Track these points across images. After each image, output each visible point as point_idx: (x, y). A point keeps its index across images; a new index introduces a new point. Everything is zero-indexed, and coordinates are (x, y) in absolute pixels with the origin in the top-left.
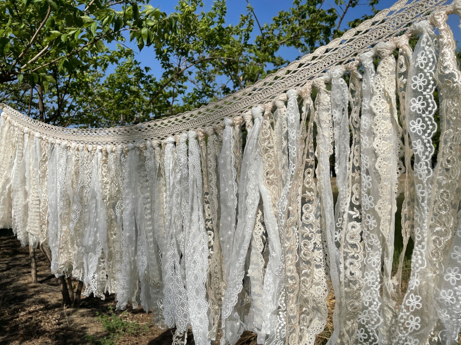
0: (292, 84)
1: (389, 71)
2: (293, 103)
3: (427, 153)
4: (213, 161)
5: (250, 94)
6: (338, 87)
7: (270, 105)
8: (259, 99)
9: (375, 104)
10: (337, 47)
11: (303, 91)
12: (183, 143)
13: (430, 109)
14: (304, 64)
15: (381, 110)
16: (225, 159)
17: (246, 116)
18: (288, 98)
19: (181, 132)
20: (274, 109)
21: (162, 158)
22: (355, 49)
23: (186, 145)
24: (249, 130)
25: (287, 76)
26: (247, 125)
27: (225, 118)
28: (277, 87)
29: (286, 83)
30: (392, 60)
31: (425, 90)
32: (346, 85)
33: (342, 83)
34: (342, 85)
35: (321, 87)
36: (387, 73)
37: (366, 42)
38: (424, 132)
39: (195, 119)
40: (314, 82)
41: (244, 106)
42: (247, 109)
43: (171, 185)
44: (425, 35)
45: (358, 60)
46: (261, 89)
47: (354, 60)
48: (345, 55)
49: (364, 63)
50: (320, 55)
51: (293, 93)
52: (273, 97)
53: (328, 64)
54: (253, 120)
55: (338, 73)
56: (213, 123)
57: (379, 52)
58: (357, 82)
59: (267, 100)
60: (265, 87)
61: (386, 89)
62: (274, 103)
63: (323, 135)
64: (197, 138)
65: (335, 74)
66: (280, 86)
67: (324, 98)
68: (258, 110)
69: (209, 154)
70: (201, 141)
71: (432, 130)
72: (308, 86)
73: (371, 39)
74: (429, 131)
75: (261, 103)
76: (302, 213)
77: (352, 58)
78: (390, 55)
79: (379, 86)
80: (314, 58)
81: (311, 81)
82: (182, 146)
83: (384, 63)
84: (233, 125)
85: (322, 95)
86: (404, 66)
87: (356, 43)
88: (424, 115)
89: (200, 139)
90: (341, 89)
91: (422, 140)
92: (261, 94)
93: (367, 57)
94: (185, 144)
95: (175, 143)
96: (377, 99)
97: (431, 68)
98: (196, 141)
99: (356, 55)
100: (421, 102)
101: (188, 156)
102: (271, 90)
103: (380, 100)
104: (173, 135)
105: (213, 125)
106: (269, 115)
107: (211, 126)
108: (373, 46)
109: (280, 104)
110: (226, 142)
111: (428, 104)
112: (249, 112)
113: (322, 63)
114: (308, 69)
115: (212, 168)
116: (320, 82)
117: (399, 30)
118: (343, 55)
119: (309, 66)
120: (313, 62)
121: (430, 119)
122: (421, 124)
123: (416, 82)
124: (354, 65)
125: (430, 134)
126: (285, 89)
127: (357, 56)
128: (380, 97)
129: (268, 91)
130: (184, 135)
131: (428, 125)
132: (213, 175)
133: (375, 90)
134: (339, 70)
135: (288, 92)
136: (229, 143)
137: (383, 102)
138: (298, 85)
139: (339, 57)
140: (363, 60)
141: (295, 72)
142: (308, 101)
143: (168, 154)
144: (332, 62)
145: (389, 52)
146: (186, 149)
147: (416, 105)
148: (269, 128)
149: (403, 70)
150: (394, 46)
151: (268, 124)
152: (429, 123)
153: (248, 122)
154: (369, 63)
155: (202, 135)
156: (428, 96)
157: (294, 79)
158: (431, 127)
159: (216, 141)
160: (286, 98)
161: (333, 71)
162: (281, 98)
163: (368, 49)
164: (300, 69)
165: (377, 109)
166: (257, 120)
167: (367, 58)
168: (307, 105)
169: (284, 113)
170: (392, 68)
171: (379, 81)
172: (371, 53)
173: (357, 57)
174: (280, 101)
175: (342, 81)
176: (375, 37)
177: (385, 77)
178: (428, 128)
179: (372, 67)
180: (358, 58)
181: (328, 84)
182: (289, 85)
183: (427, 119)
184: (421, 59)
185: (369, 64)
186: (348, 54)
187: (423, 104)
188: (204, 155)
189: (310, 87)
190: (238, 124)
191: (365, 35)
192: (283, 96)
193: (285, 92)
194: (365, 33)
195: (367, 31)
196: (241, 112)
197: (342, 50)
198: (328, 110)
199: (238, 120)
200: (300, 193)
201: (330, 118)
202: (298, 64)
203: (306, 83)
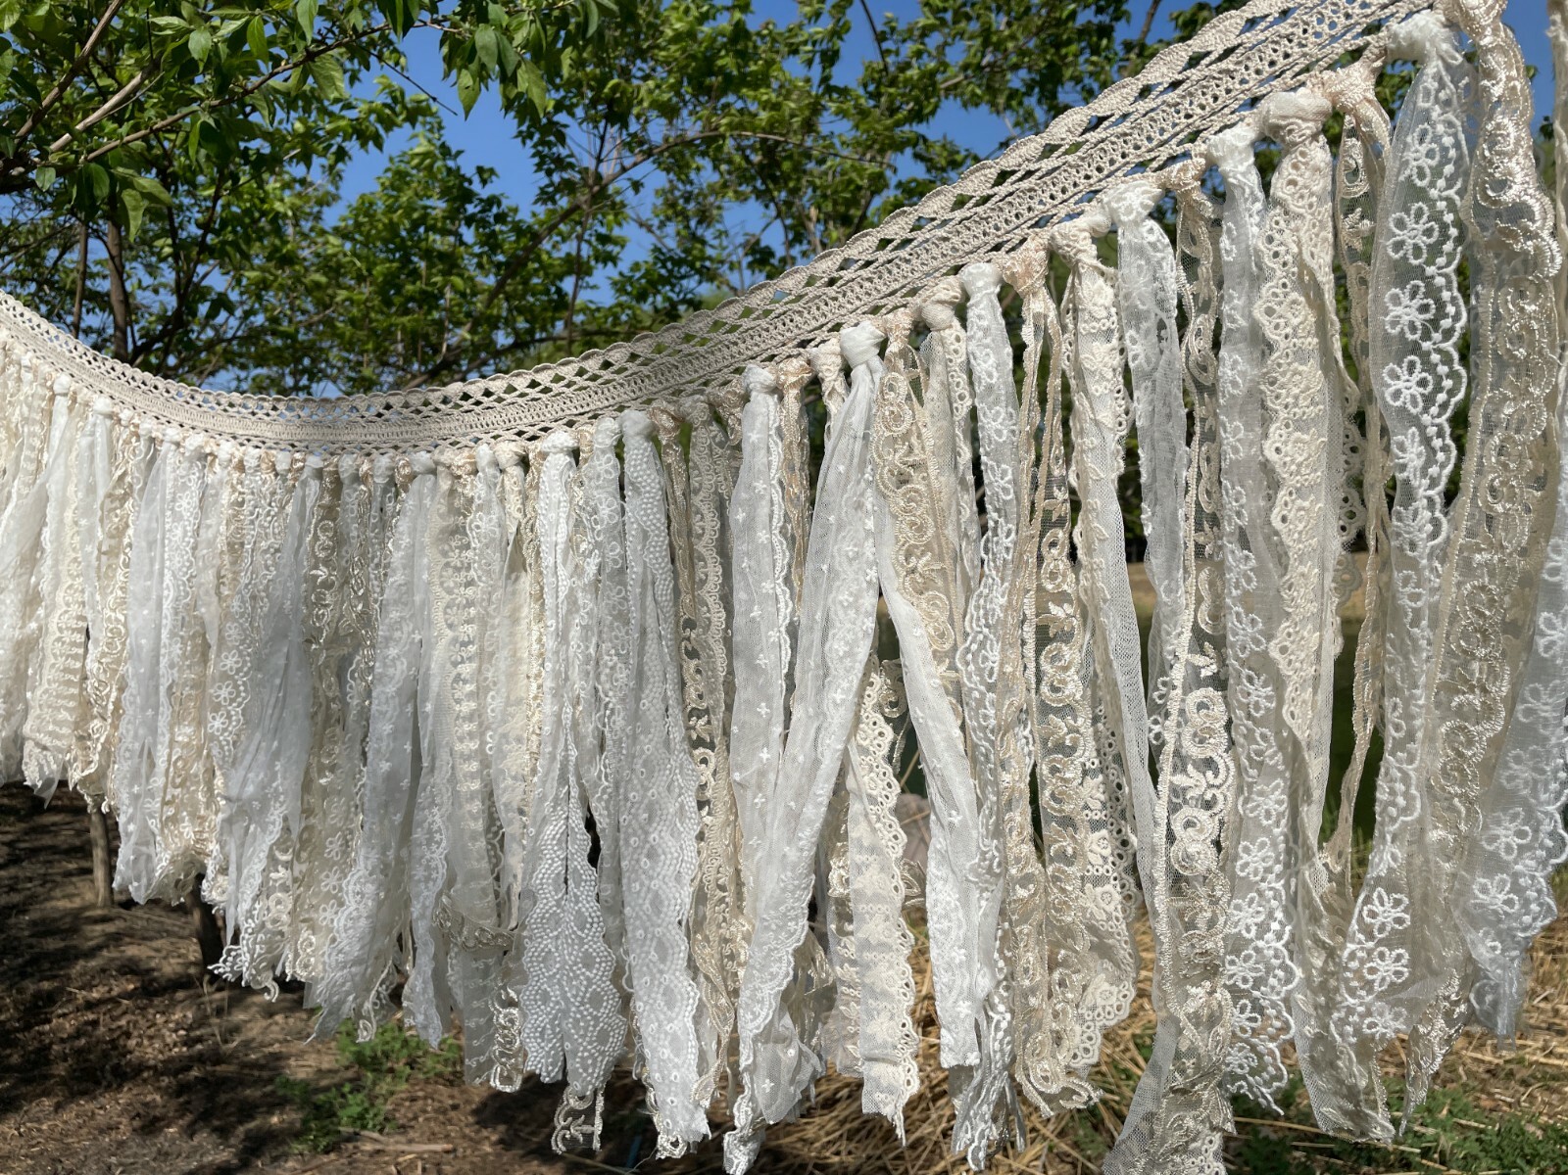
0: (976, 243)
1: (1312, 194)
2: (986, 312)
3: (1434, 470)
4: (709, 516)
5: (832, 282)
6: (1140, 251)
7: (903, 320)
8: (865, 298)
9: (1270, 312)
10: (1125, 110)
11: (1018, 269)
12: (604, 452)
13: (1446, 323)
14: (1013, 172)
15: (1289, 330)
16: (752, 506)
17: (822, 360)
18: (967, 297)
19: (595, 417)
20: (921, 329)
21: (530, 504)
22: (1188, 116)
23: (614, 461)
24: (833, 406)
25: (958, 214)
26: (826, 387)
27: (751, 365)
28: (924, 256)
29: (955, 240)
30: (1319, 153)
31: (1430, 262)
32: (1167, 240)
33: (1152, 238)
34: (1153, 245)
35: (1080, 256)
36: (1306, 202)
37: (1228, 91)
38: (1429, 400)
39: (645, 370)
40: (1053, 238)
41: (815, 324)
42: (822, 334)
43: (562, 596)
44: (1433, 67)
45: (1201, 155)
46: (868, 264)
47: (1186, 155)
48: (1157, 137)
49: (1226, 167)
50: (1071, 139)
51: (982, 277)
52: (913, 292)
53: (1099, 169)
54: (847, 371)
55: (1136, 205)
56: (707, 383)
57: (1275, 131)
59: (892, 302)
60: (883, 256)
61: (1306, 256)
62: (920, 310)
63: (1096, 423)
64: (652, 436)
65: (1128, 210)
66: (935, 252)
67: (1094, 290)
68: (861, 336)
69: (696, 492)
70: (668, 446)
71: (1451, 393)
72: (1034, 252)
73: (1243, 82)
74: (1441, 397)
75: (875, 310)
77: (1180, 150)
78: (1314, 137)
79: (1282, 249)
80: (1049, 150)
81: (1045, 234)
82: (603, 465)
83: (1295, 167)
84: (777, 391)
85: (1086, 282)
86: (1362, 175)
87: (1191, 94)
88: (1426, 345)
89: (664, 439)
90: (1148, 261)
91: (1422, 429)
92: (870, 280)
93: (1234, 146)
94: (611, 455)
95: (575, 453)
96: (1275, 295)
97: (1450, 182)
98: (648, 446)
99: (1193, 137)
100: (1417, 302)
101: (623, 497)
102: (904, 266)
103: (1286, 295)
104: (570, 424)
105: (708, 390)
106: (903, 354)
107: (702, 392)
108: (1250, 105)
109: (941, 315)
110: (755, 448)
111: (1441, 305)
112: (833, 344)
113: (1077, 168)
114: (1031, 190)
115: (706, 537)
116: (1077, 236)
117: (1339, 48)
118: (1149, 139)
119: (1033, 179)
120: (1047, 164)
121: (1447, 360)
122: (1417, 375)
123: (1401, 235)
124: (1192, 173)
125: (1444, 406)
126: (953, 263)
127: (1199, 141)
128: (1284, 285)
129: (895, 270)
130: (608, 424)
131: (1439, 379)
132: (710, 561)
133: (1268, 261)
134: (1139, 194)
135: (964, 273)
136: (763, 452)
137: (1294, 302)
139: (1137, 147)
140: (1223, 158)
141: (985, 200)
142: (1039, 305)
143: (552, 490)
144: (1112, 162)
145: (1309, 127)
146: (615, 475)
147: (1403, 311)
148: (908, 398)
149: (1361, 188)
150: (1325, 104)
151: (903, 387)
152: (1443, 369)
153: (831, 379)
154: (1242, 168)
155: (669, 424)
156: (1440, 281)
157: (984, 226)
158: (1448, 383)
159: (721, 445)
160: (958, 293)
161: (1119, 200)
162: (943, 296)
163: (1235, 117)
164: (1003, 190)
165: (1277, 327)
166: (859, 373)
167: (1233, 149)
168: (1037, 316)
169: (956, 346)
170: (1321, 184)
171: (1281, 231)
172: (1243, 134)
173: (1198, 147)
174: (939, 307)
175: (1151, 231)
176: (1258, 72)
177: (1300, 216)
178: (1438, 389)
179: (1254, 179)
180: (1204, 147)
181: (1107, 245)
182: (967, 248)
183: (1435, 358)
184: (1417, 155)
185: (1241, 170)
186: (1166, 136)
187: (1424, 309)
188: (679, 493)
189: (1042, 254)
190: (793, 385)
191: (1223, 65)
192: (948, 289)
193: (954, 271)
194: (1221, 58)
195: (1228, 52)
196: (803, 344)
197: (1145, 123)
198: (1108, 334)
199: (793, 371)
200: (1030, 612)
201: (1117, 360)
202: (992, 173)
203: (1023, 241)
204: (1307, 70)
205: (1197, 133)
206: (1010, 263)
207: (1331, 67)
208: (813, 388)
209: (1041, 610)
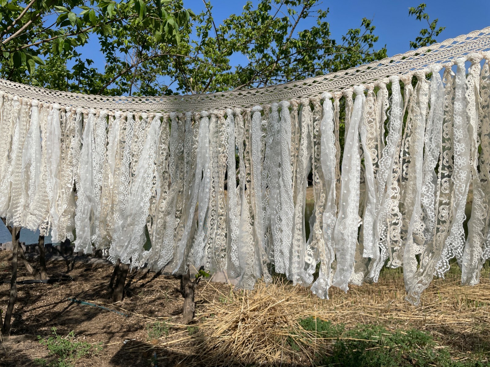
0: (395, 71)
1: (478, 74)
2: (396, 87)
5: (353, 75)
6: (436, 78)
7: (372, 86)
8: (362, 80)
9: (468, 95)
10: (437, 49)
11: (406, 78)
12: (275, 111)
14: (407, 57)
15: (472, 100)
16: (326, 126)
17: (347, 93)
18: (391, 83)
20: (377, 89)
22: (451, 54)
23: (278, 114)
24: (350, 103)
25: (391, 64)
27: (325, 92)
28: (380, 72)
29: (389, 70)
30: (479, 66)
32: (441, 78)
35: (422, 77)
37: (461, 50)
40: (415, 73)
41: (346, 84)
42: (347, 87)
45: (454, 62)
46: (364, 72)
47: (450, 61)
48: (444, 56)
49: (459, 65)
50: (423, 53)
51: (396, 79)
52: (375, 80)
53: (429, 61)
54: (354, 95)
55: (438, 69)
56: (310, 95)
57: (472, 60)
58: (450, 78)
59: (369, 81)
60: (368, 71)
61: (476, 85)
62: (377, 84)
63: (421, 114)
64: (290, 107)
65: (436, 69)
66: (383, 72)
67: (424, 85)
68: (361, 88)
69: (303, 122)
72: (410, 75)
73: (465, 49)
75: (364, 83)
76: (403, 170)
77: (448, 60)
79: (471, 84)
80: (417, 54)
81: (413, 72)
83: (475, 68)
84: (332, 99)
85: (423, 83)
86: (488, 72)
87: (453, 49)
89: (294, 109)
92: (364, 76)
93: (462, 61)
94: (277, 112)
96: (470, 92)
98: (289, 110)
102: (374, 74)
105: (311, 97)
106: (373, 93)
107: (308, 98)
108: (466, 54)
109: (382, 86)
110: (327, 111)
112: (351, 89)
113: (423, 59)
114: (411, 62)
116: (422, 73)
117: (486, 47)
118: (442, 56)
119: (412, 60)
120: (416, 57)
124: (450, 65)
126: (388, 75)
129: (371, 74)
130: (276, 104)
133: (468, 85)
134: (438, 67)
135: (391, 77)
138: (400, 73)
139: (439, 58)
140: (459, 63)
141: (398, 62)
142: (409, 87)
144: (432, 60)
145: (479, 60)
146: (278, 117)
149: (488, 74)
150: (482, 57)
151: (373, 101)
153: (350, 97)
155: (297, 105)
157: (397, 68)
160: (388, 81)
161: (433, 67)
162: (385, 81)
163: (462, 56)
164: (403, 61)
165: (470, 99)
166: (358, 97)
169: (386, 93)
171: (471, 80)
172: (464, 59)
173: (453, 60)
174: (384, 84)
176: (468, 48)
177: (475, 77)
181: (429, 76)
182: (392, 72)
185: (462, 65)
186: (446, 56)
189: (412, 76)
190: (337, 98)
191: (461, 45)
192: (387, 80)
193: (388, 77)
194: (461, 43)
195: (462, 43)
196: (342, 88)
197: (442, 53)
198: (426, 95)
199: (338, 94)
200: (402, 156)
201: (427, 101)
202: (402, 57)
203: (407, 72)
204: (479, 50)
205: (453, 57)
206: (404, 77)
207: (484, 51)
208: (343, 98)
209: (404, 155)
